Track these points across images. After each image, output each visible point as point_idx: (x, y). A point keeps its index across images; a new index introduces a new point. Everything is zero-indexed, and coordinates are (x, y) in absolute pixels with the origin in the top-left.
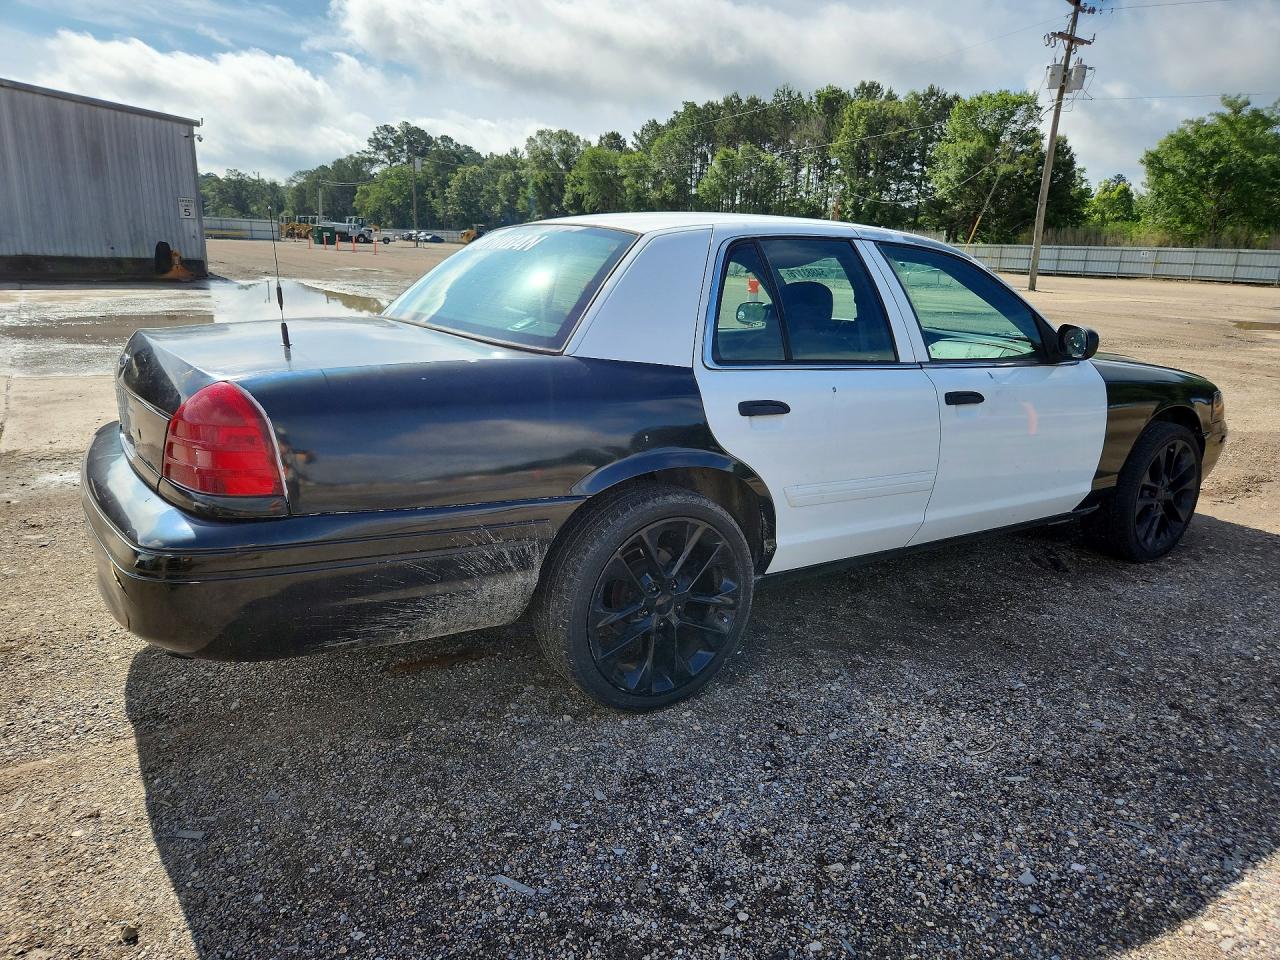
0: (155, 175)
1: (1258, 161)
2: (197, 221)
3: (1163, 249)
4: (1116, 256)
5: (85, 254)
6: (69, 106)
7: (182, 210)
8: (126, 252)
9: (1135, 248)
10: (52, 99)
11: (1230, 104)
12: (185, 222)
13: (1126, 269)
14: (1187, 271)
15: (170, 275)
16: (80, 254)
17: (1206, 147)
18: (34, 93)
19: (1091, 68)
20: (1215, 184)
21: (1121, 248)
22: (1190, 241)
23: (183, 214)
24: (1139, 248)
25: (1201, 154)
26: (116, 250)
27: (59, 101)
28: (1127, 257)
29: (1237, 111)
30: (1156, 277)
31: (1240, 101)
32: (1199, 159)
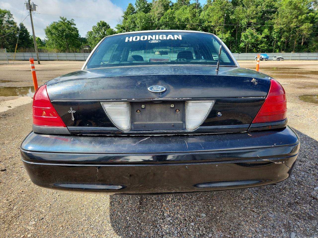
1: (72, 33)
3: (58, 53)
4: (47, 55)
9: (51, 53)
11: (62, 19)
13: (51, 58)
14: (65, 58)
17: (60, 29)
19: (37, 5)
20: (65, 38)
21: (48, 53)
22: (64, 51)
24: (52, 53)
25: (59, 30)
28: (50, 55)
29: (64, 21)
30: (59, 60)
31: (64, 18)
32: (60, 31)
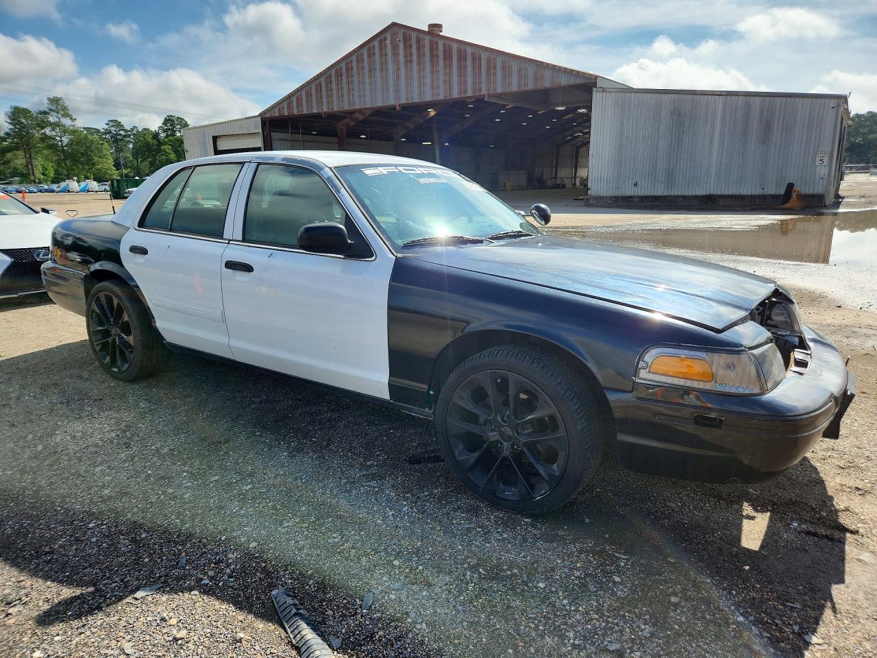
0: (805, 138)
2: (827, 167)
5: (745, 193)
6: (758, 100)
7: (818, 160)
8: (771, 191)
10: (748, 98)
12: (818, 169)
15: (787, 205)
16: (742, 193)
18: (739, 96)
23: (818, 162)
26: (765, 190)
27: (752, 98)
